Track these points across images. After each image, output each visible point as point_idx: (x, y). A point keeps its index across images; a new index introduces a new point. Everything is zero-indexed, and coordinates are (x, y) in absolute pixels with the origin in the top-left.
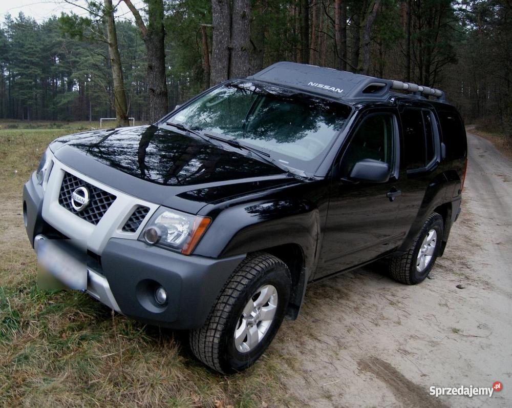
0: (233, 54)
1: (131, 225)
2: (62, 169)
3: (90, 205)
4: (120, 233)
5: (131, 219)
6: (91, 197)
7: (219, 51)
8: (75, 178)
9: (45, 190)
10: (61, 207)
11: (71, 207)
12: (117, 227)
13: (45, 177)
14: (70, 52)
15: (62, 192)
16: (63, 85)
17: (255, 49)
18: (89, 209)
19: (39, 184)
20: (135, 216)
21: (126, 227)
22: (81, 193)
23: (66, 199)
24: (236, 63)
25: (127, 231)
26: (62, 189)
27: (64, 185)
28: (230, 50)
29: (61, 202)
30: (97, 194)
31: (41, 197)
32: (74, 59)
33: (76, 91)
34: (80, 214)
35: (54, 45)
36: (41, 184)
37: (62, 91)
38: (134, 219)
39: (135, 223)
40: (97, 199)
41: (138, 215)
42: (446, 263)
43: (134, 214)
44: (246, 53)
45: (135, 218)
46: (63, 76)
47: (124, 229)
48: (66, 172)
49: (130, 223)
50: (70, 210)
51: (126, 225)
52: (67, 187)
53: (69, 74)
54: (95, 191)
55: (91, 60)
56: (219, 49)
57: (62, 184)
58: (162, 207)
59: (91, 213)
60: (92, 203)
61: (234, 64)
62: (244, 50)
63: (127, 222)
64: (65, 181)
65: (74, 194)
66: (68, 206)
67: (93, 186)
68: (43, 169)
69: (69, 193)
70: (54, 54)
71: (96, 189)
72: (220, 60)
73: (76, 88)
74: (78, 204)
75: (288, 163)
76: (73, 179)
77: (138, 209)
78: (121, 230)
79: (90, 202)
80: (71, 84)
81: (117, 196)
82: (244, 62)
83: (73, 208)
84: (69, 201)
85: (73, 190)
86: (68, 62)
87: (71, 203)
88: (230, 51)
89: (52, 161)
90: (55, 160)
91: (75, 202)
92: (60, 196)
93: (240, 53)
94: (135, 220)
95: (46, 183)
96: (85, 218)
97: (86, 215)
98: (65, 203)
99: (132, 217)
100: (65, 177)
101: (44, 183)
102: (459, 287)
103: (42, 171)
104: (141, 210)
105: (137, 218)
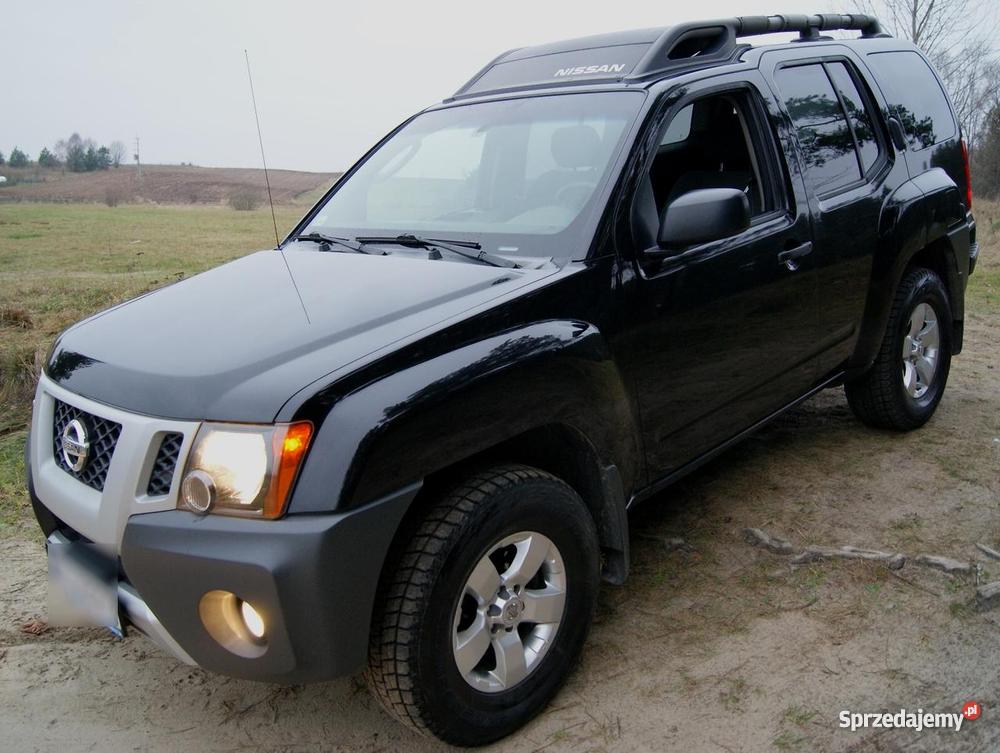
1: (162, 478)
2: (45, 392)
3: (91, 454)
4: (145, 502)
5: (157, 467)
6: (92, 436)
10: (58, 470)
12: (135, 489)
18: (93, 462)
21: (152, 485)
22: (75, 433)
25: (156, 493)
26: (55, 431)
27: (57, 423)
29: (58, 458)
30: (100, 428)
34: (85, 476)
38: (163, 465)
39: (166, 471)
41: (167, 453)
43: (160, 454)
45: (163, 461)
47: (151, 491)
49: (157, 474)
51: (151, 481)
54: (97, 422)
58: (205, 424)
60: (96, 448)
63: (153, 474)
64: (57, 414)
65: (65, 438)
75: (516, 249)
77: (166, 439)
78: (146, 495)
79: (91, 448)
81: (123, 424)
91: (68, 454)
92: (56, 448)
96: (92, 484)
97: (92, 477)
98: (62, 460)
99: (159, 460)
100: (56, 406)
104: (169, 440)
105: (168, 461)
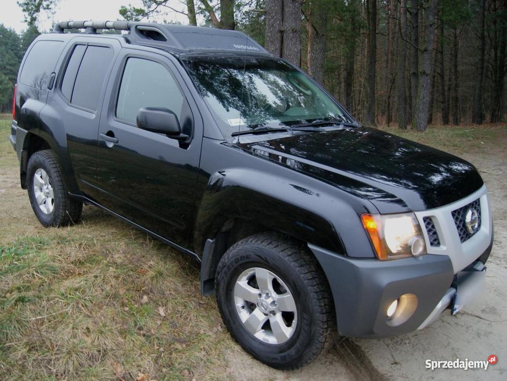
0: (285, 36)
7: (271, 34)
17: (317, 33)
24: (288, 45)
28: (282, 32)
44: (297, 35)
56: (271, 32)
61: (286, 46)
62: (295, 32)
72: (272, 42)
82: (295, 44)
88: (282, 34)
93: (291, 35)
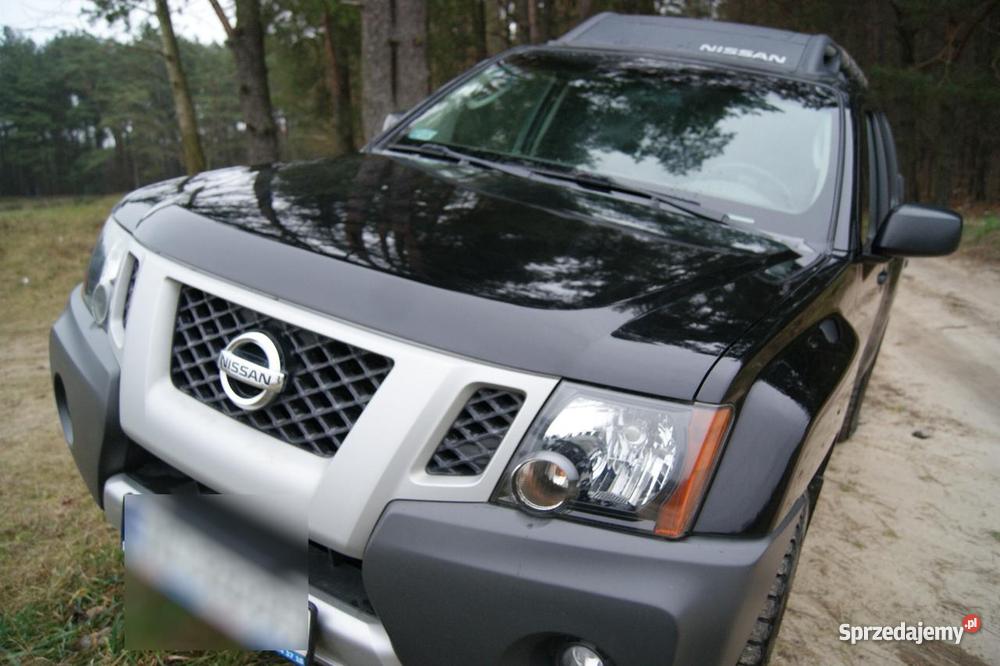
1: (458, 452)
2: (169, 279)
3: (289, 388)
4: (422, 483)
5: (453, 433)
6: (289, 362)
8: (220, 303)
9: (119, 345)
10: (182, 397)
11: (219, 397)
12: (411, 463)
13: (115, 304)
14: (93, 87)
15: (178, 349)
16: (87, 138)
18: (286, 402)
19: (95, 325)
20: (468, 422)
21: (437, 458)
22: (253, 352)
23: (196, 372)
25: (444, 472)
26: (178, 339)
27: (184, 327)
29: (179, 379)
30: (309, 353)
31: (110, 369)
32: (102, 97)
33: (109, 149)
34: (258, 419)
35: (68, 76)
36: (105, 326)
37: (87, 148)
38: (467, 433)
39: (473, 444)
40: (311, 367)
41: (477, 416)
42: (880, 395)
43: (464, 414)
45: (467, 427)
46: (87, 124)
47: (432, 466)
48: (184, 287)
49: (451, 444)
50: (217, 405)
51: (437, 452)
52: (195, 333)
53: (96, 122)
54: (301, 343)
55: (132, 98)
57: (177, 325)
59: (297, 417)
60: (296, 381)
63: (442, 443)
64: (183, 314)
65: (227, 355)
66: (209, 393)
67: (290, 326)
68: (104, 280)
69: (203, 350)
70: (70, 92)
71: (301, 334)
72: (377, 63)
73: (110, 142)
74: (245, 389)
76: (210, 308)
77: (476, 395)
78: (424, 474)
79: (289, 379)
80: (101, 136)
81: (395, 360)
83: (228, 401)
84: (209, 378)
85: (220, 344)
86: (93, 103)
87: (218, 383)
89: (131, 255)
90: (140, 252)
91: (233, 381)
92: (175, 363)
94: (470, 437)
95: (120, 323)
96: (274, 433)
97: (278, 423)
98: (194, 384)
99: (459, 424)
100: (182, 301)
101: (115, 324)
102: (917, 435)
103: (102, 289)
104: (486, 398)
105: (477, 428)
